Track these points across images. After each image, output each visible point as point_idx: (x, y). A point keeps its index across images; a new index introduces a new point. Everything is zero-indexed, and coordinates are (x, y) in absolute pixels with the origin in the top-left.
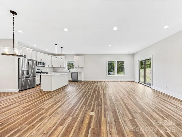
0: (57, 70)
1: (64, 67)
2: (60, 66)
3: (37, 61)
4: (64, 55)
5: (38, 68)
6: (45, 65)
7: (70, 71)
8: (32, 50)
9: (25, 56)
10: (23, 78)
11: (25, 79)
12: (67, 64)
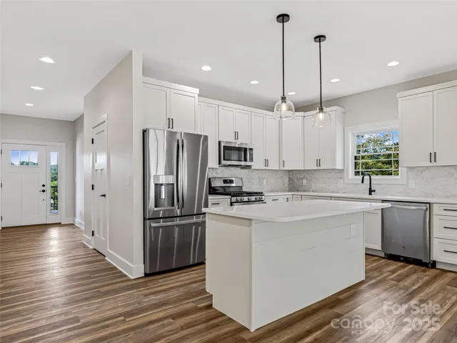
0: (305, 181)
1: (339, 166)
2: (319, 162)
3: (220, 143)
4: (335, 101)
6: (251, 160)
7: (371, 191)
8: (197, 91)
9: (170, 122)
10: (156, 219)
11: (162, 223)
12: (352, 152)
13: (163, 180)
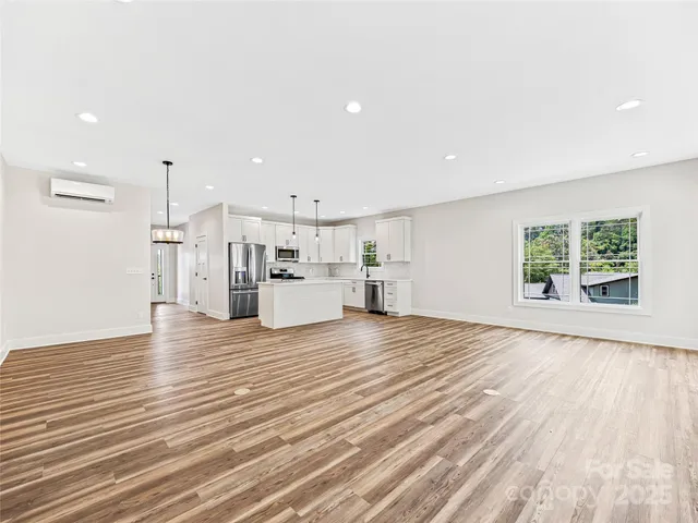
0: (337, 270)
1: (352, 260)
2: (341, 258)
3: (276, 248)
5: (284, 265)
6: (298, 257)
7: (368, 276)
9: (244, 238)
10: (236, 289)
11: (240, 292)
12: (361, 252)
13: (240, 270)
